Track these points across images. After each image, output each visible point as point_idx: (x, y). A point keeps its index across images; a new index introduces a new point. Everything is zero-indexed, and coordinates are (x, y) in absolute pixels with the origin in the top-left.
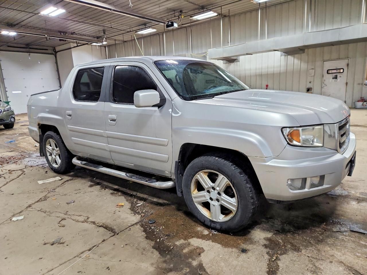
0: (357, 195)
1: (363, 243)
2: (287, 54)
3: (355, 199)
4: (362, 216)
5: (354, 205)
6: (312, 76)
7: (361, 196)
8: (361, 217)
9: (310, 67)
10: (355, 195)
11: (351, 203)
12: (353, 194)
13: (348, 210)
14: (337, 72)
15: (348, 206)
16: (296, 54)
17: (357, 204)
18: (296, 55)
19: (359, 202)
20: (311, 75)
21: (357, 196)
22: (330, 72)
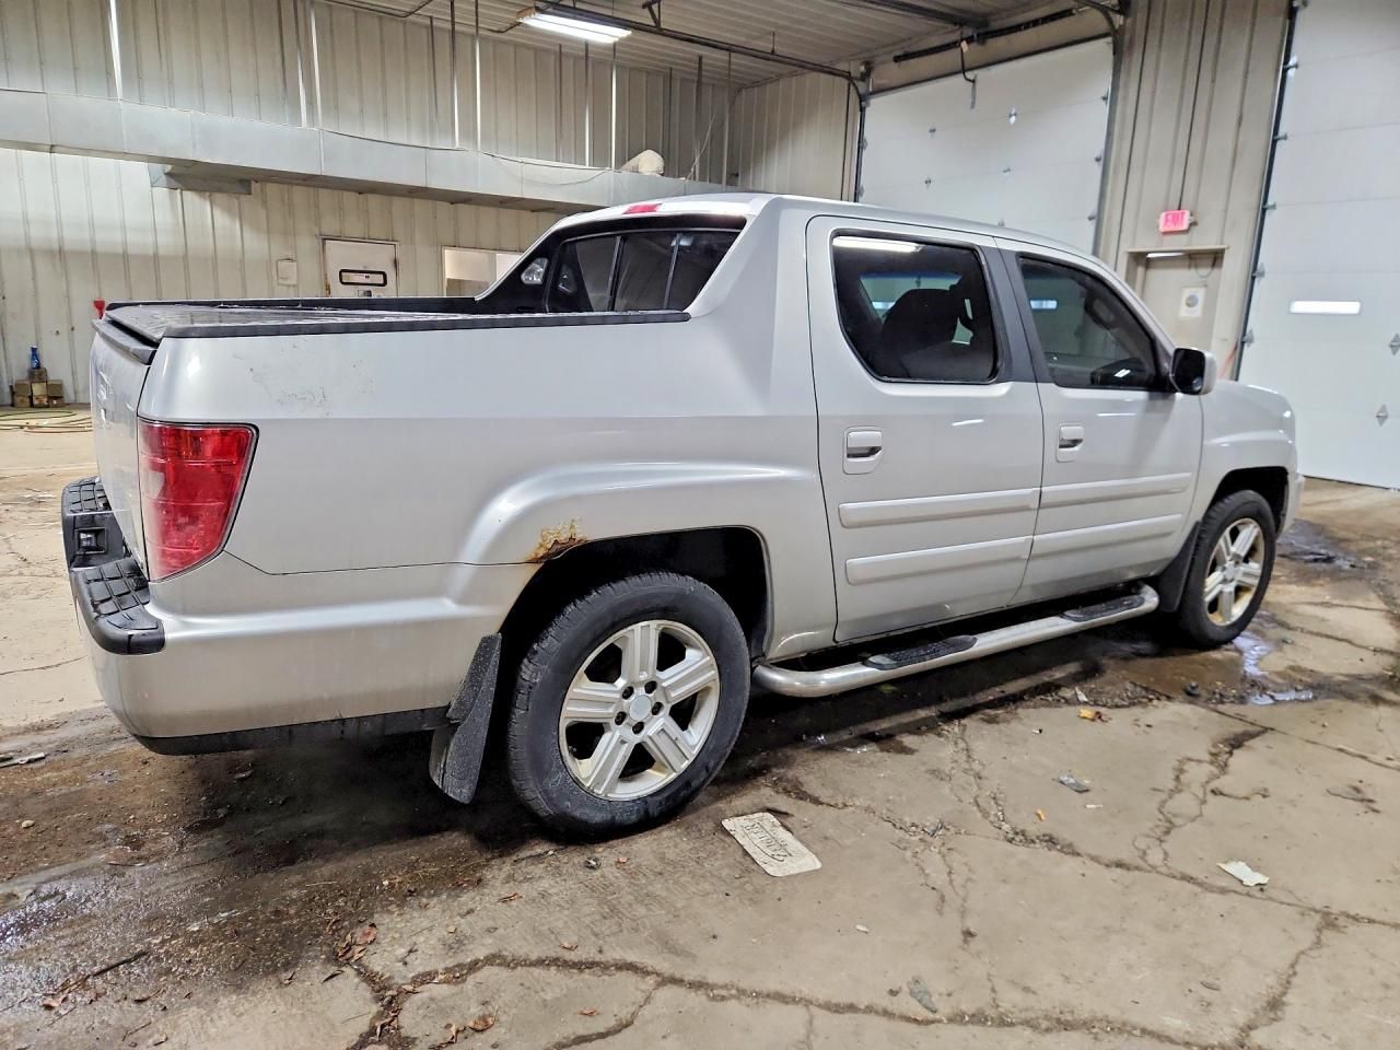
2: (179, 182)
6: (289, 286)
9: (279, 251)
14: (368, 281)
16: (220, 190)
18: (219, 197)
20: (288, 282)
22: (347, 277)
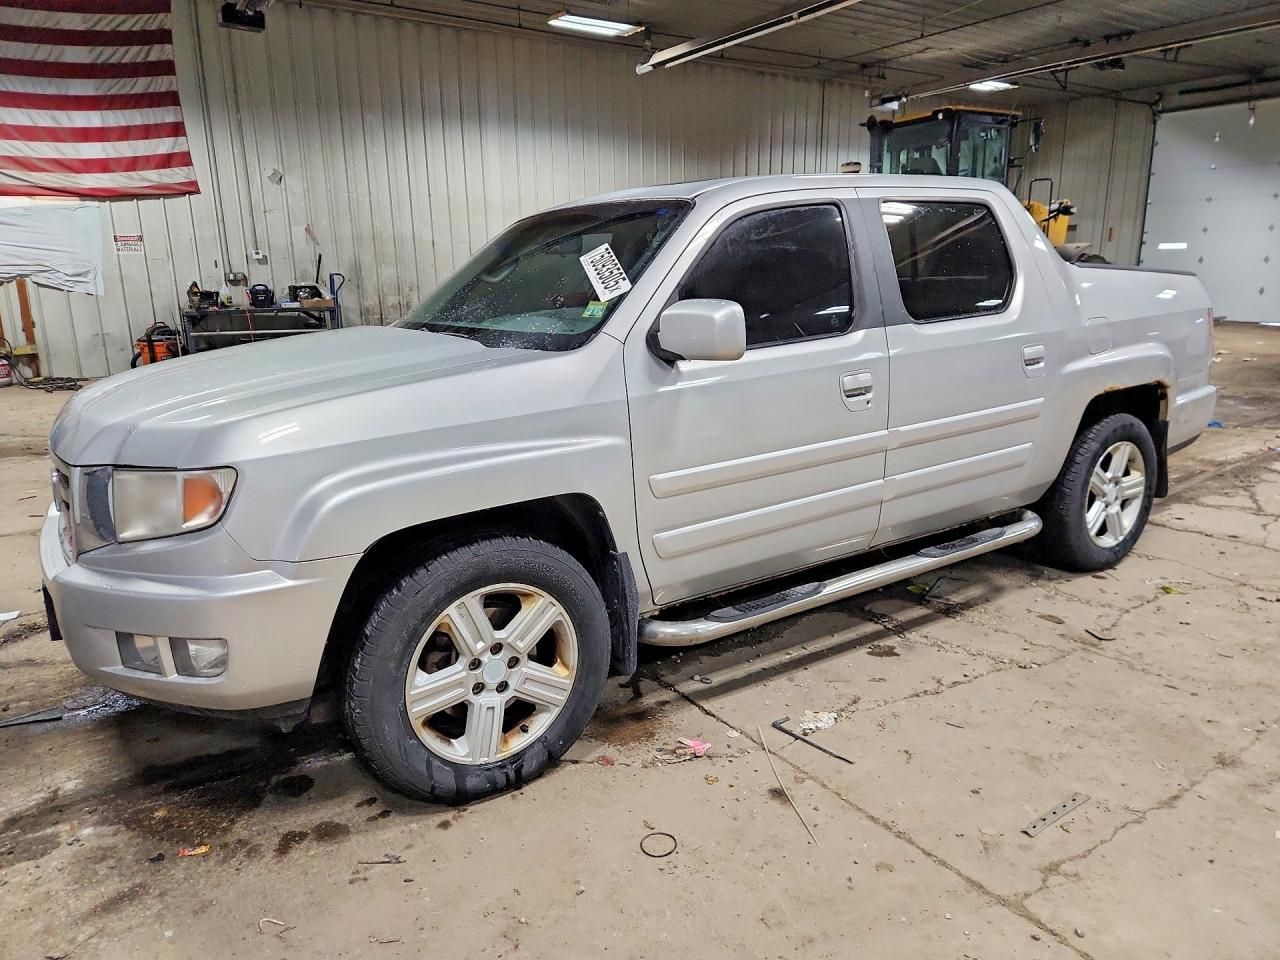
0: (68, 827)
1: (23, 703)
3: (72, 804)
4: (36, 756)
5: (69, 779)
7: (49, 831)
8: (38, 751)
10: (76, 822)
11: (81, 781)
12: (82, 824)
13: (80, 752)
15: (87, 766)
17: (59, 789)
19: (52, 800)
21: (64, 821)
